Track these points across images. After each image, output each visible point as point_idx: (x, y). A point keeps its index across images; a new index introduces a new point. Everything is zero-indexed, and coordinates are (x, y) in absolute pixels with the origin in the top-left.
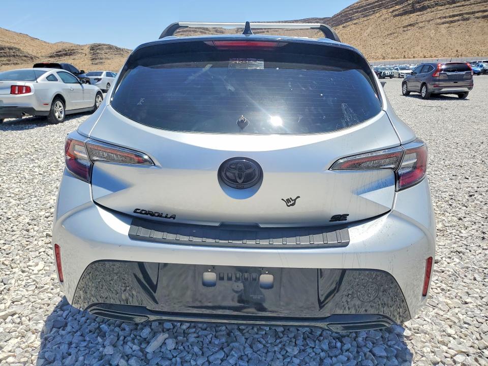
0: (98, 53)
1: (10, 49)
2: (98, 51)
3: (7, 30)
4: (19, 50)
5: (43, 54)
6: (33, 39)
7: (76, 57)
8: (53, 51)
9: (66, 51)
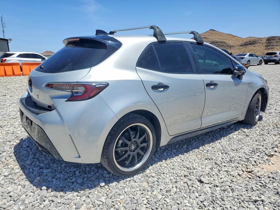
0: (272, 42)
1: (221, 42)
2: (272, 41)
3: (222, 33)
4: (225, 42)
5: (237, 44)
6: (234, 36)
7: (256, 45)
8: (243, 42)
9: (251, 42)
